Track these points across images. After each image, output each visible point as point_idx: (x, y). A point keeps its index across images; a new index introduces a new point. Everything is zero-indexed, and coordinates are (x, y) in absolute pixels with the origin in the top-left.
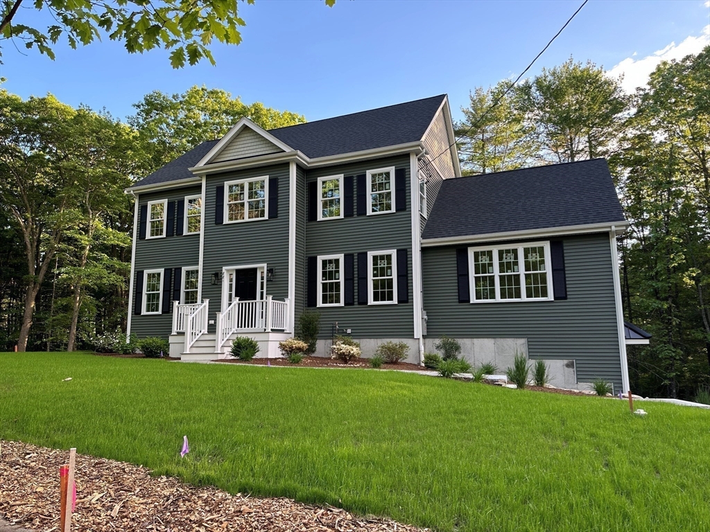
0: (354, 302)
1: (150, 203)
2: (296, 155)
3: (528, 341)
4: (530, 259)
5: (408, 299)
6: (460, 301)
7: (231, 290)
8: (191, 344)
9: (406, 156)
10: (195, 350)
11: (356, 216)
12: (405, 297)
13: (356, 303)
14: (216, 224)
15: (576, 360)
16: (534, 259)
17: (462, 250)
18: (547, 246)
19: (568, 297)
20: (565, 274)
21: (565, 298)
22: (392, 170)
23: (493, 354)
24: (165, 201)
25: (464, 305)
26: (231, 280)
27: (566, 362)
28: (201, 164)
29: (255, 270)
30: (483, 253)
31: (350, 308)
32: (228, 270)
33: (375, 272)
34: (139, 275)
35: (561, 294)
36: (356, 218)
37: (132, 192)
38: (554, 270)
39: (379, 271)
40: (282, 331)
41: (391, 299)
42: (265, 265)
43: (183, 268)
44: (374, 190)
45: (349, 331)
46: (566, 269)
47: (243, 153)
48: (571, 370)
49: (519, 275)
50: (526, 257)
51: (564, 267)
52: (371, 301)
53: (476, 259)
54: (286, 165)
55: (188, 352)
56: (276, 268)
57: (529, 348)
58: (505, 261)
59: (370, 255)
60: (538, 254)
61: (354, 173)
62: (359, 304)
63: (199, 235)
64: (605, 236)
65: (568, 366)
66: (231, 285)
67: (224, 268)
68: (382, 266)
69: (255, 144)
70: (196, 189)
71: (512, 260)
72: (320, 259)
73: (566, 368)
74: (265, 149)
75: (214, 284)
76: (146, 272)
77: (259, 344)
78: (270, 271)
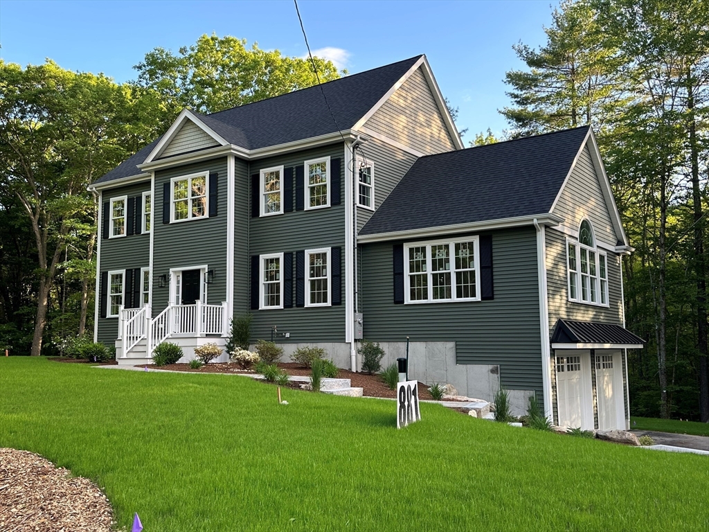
0: (292, 304)
1: (112, 200)
2: (231, 149)
3: (456, 345)
4: (461, 256)
5: (341, 301)
6: (396, 302)
7: (178, 293)
8: (129, 349)
9: (340, 145)
10: (132, 355)
11: (295, 211)
12: (338, 299)
13: (294, 305)
14: (163, 223)
15: (500, 365)
16: (464, 255)
17: (397, 246)
18: (476, 241)
19: (495, 297)
20: (492, 272)
21: (492, 298)
22: (327, 160)
23: (424, 359)
24: (125, 198)
25: (399, 307)
26: (178, 282)
27: (490, 367)
28: (149, 160)
29: (198, 271)
30: (418, 249)
31: (289, 310)
32: (175, 272)
33: (312, 272)
34: (104, 276)
35: (488, 294)
36: (295, 213)
37: (94, 189)
38: (482, 268)
39: (316, 271)
40: (219, 336)
41: (325, 301)
42: (206, 266)
43: (142, 269)
44: (312, 182)
45: (288, 335)
46: (494, 266)
47: (187, 146)
48: (495, 376)
49: (450, 273)
50: (457, 253)
51: (492, 264)
52: (308, 304)
53: (411, 257)
54: (223, 159)
55: (125, 357)
56: (216, 269)
57: (457, 353)
58: (437, 258)
59: (308, 253)
60: (468, 250)
61: (293, 164)
62: (297, 306)
63: (149, 234)
64: (532, 229)
65: (493, 371)
66: (178, 287)
67: (171, 270)
68: (318, 265)
69: (195, 137)
70: (147, 185)
71: (444, 257)
72: (262, 258)
73: (491, 374)
74: (203, 143)
75: (162, 287)
76: (110, 273)
77: (183, 350)
78: (210, 272)
